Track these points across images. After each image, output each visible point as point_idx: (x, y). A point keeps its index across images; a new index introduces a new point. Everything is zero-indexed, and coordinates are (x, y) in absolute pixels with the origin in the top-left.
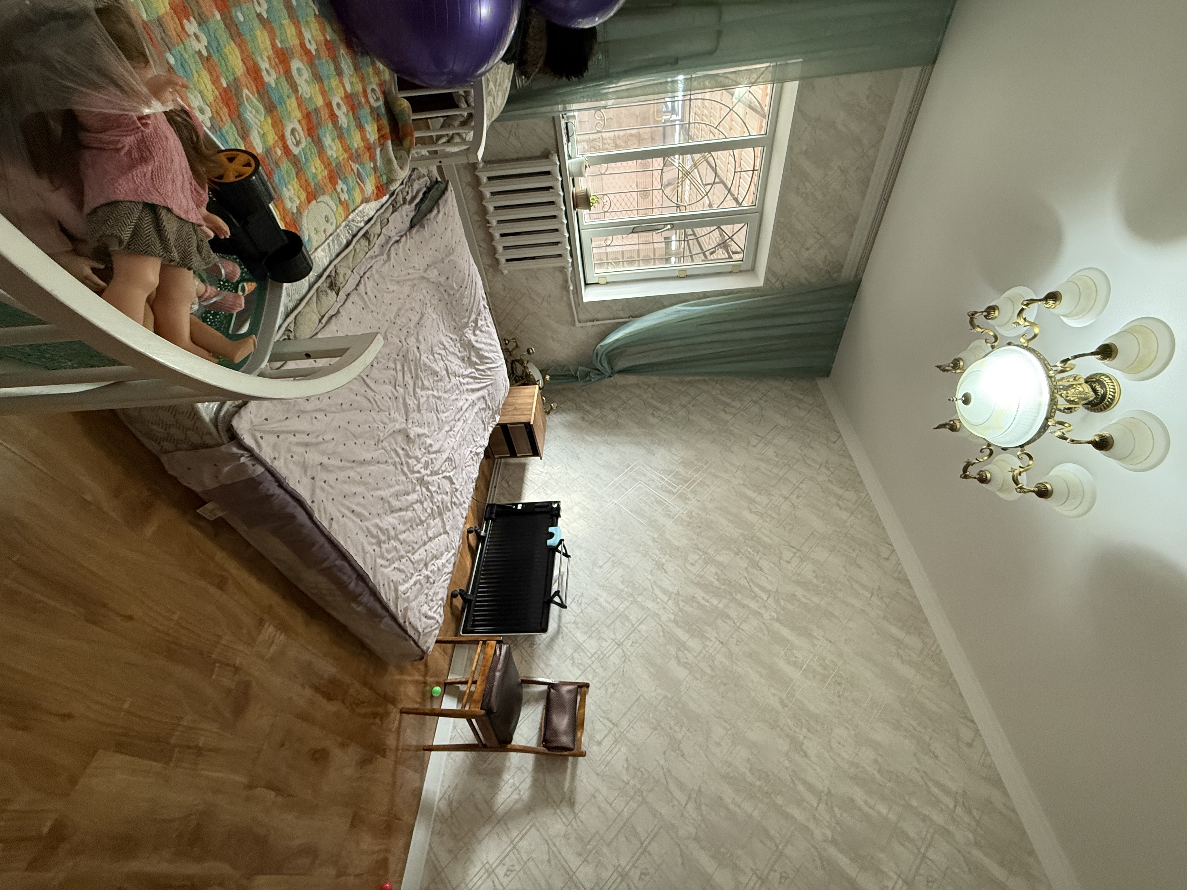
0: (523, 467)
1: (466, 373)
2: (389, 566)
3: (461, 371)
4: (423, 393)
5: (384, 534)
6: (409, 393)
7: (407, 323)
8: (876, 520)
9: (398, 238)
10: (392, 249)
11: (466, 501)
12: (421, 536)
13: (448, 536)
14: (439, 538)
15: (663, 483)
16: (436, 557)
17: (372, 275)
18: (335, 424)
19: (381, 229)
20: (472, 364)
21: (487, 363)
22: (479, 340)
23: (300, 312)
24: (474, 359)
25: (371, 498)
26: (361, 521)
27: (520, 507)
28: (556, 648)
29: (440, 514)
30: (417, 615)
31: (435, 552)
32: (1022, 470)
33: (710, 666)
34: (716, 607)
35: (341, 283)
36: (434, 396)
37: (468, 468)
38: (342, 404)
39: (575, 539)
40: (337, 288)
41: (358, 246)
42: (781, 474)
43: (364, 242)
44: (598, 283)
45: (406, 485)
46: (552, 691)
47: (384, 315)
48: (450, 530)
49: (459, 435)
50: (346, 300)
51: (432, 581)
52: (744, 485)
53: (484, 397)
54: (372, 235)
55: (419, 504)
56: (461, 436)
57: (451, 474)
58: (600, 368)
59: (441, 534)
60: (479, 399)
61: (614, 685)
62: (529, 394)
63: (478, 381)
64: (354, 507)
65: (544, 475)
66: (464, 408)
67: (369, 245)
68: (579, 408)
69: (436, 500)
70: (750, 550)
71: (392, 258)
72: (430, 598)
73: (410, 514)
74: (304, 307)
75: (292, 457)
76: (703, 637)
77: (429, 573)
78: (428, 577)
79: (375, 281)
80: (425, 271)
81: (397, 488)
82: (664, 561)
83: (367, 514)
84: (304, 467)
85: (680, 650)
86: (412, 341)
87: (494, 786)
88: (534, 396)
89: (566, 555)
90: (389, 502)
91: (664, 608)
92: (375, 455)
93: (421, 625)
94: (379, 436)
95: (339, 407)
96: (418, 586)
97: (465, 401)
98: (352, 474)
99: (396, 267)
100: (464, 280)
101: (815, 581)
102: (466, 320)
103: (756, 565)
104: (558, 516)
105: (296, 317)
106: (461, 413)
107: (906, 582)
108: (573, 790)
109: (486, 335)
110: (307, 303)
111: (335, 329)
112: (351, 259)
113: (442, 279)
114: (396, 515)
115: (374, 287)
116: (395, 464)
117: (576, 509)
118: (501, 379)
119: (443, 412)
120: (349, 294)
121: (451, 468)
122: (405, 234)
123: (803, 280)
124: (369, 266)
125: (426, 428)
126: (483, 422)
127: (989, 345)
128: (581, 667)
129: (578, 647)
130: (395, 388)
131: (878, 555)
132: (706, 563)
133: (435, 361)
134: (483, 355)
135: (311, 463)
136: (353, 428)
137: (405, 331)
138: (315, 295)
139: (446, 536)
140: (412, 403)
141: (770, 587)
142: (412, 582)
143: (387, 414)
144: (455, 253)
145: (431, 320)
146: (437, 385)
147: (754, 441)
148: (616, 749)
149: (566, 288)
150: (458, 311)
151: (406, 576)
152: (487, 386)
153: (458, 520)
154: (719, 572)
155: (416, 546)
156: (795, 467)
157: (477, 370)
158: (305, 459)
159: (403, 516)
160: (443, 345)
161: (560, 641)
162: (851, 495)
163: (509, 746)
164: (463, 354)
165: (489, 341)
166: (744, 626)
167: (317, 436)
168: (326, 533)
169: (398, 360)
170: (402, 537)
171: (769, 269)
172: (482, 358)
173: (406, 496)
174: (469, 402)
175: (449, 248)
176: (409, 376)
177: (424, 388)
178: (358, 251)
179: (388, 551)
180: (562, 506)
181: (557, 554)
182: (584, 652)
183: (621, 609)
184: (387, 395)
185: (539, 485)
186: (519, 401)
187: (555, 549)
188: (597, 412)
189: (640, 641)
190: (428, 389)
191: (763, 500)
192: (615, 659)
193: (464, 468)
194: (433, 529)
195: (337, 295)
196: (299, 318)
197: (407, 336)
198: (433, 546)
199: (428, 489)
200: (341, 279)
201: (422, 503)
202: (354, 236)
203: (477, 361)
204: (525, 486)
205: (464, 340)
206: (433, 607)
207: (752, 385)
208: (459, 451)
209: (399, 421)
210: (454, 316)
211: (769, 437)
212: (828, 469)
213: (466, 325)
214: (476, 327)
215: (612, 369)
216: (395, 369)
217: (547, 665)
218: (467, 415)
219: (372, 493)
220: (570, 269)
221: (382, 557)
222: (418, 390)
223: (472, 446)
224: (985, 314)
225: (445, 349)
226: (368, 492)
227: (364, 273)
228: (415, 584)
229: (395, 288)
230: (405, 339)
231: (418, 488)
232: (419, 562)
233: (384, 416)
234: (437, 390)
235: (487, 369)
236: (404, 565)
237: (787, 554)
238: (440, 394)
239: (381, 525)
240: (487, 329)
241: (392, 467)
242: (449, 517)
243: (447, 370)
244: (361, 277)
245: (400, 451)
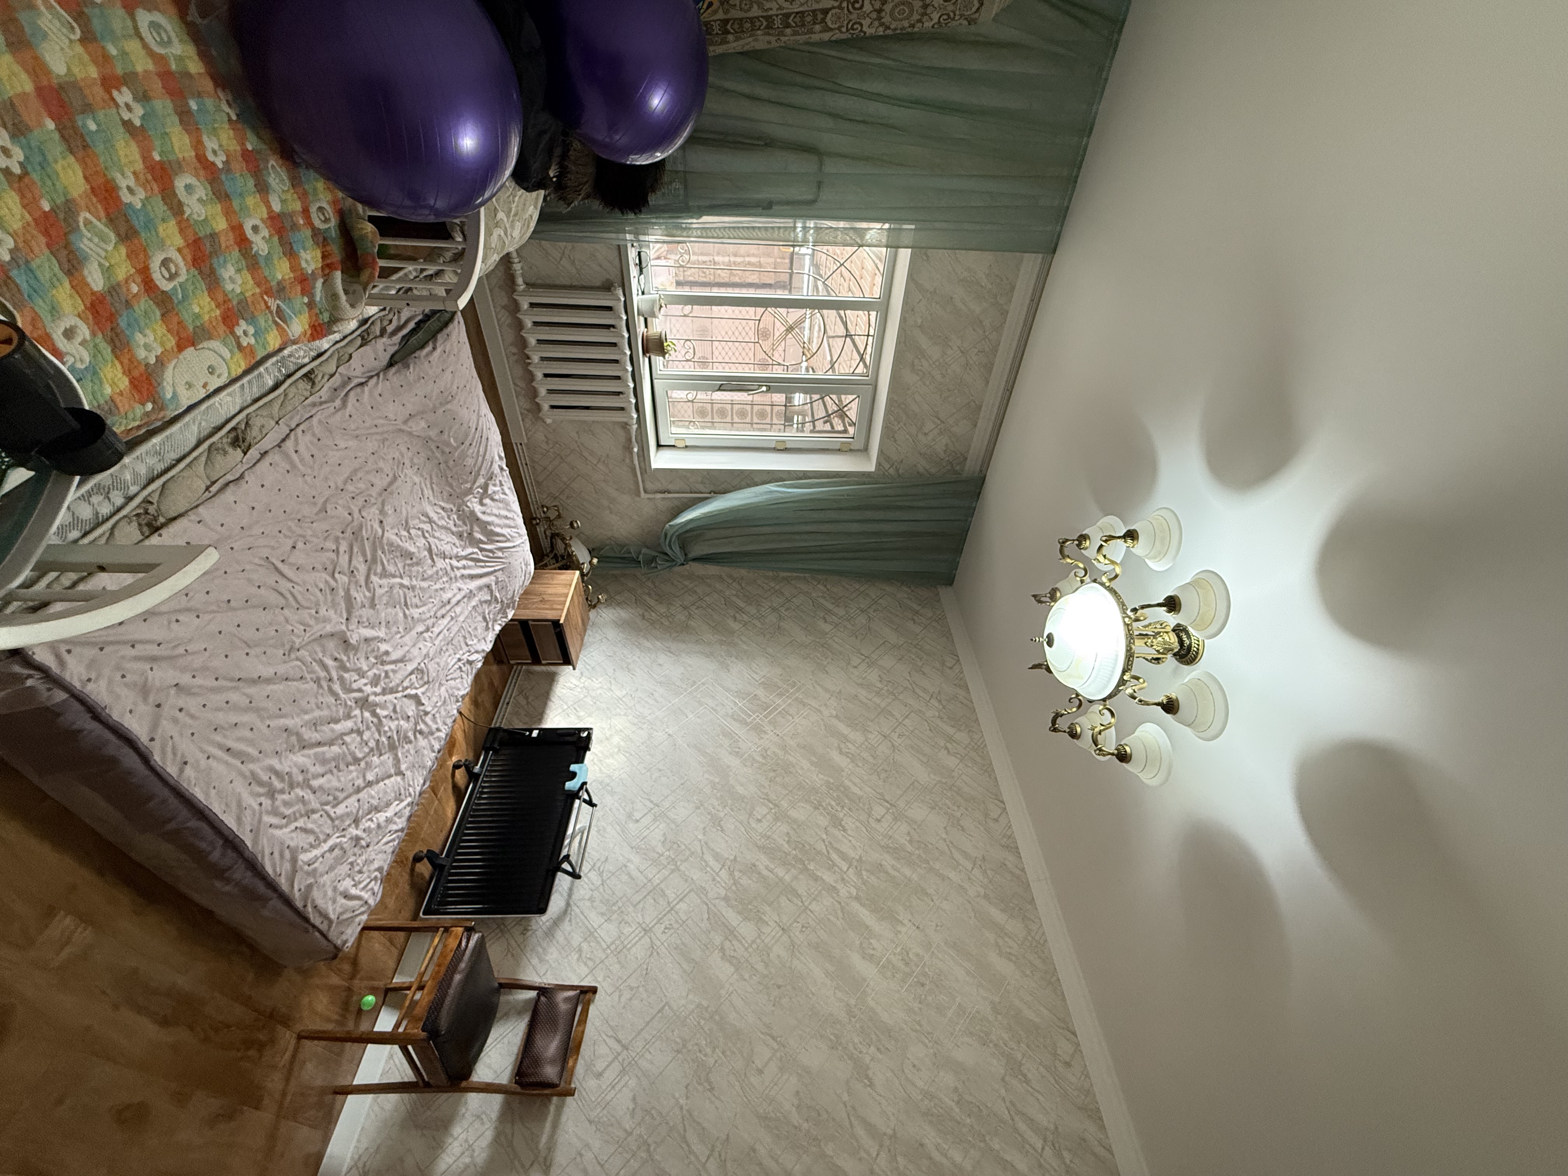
0: (551, 678)
1: (464, 553)
2: (286, 826)
3: (455, 550)
4: (384, 582)
5: (282, 780)
6: (356, 582)
7: (368, 489)
8: (988, 770)
9: (364, 380)
10: (352, 394)
11: (442, 728)
12: (353, 779)
13: (403, 779)
14: (387, 781)
15: (735, 709)
16: (377, 809)
17: (311, 427)
18: (213, 628)
19: (337, 368)
20: (475, 543)
21: (498, 541)
22: (488, 511)
23: (173, 477)
24: (478, 536)
25: (266, 731)
26: (242, 763)
27: (535, 734)
28: (559, 936)
29: (393, 748)
30: (330, 893)
31: (375, 802)
32: (1102, 728)
33: (762, 961)
34: (781, 879)
35: (255, 438)
36: (402, 586)
37: (452, 682)
38: (229, 601)
39: (607, 780)
40: (246, 444)
41: (293, 390)
42: (883, 705)
43: (304, 386)
44: (674, 446)
45: (334, 709)
46: (542, 998)
47: (326, 479)
48: (407, 770)
49: (440, 637)
50: (258, 461)
51: (363, 843)
52: (837, 717)
53: (488, 587)
54: (320, 377)
55: (354, 735)
56: (444, 639)
57: (419, 692)
58: (669, 552)
59: (390, 776)
60: (480, 588)
61: (632, 989)
62: (565, 582)
63: (483, 564)
64: (230, 744)
65: (579, 690)
66: (454, 601)
67: (312, 387)
68: (638, 602)
69: (386, 728)
70: (833, 803)
71: (350, 405)
72: (357, 868)
73: (335, 749)
74: (182, 471)
75: (123, 676)
76: (760, 921)
77: (359, 833)
78: (358, 839)
79: (314, 435)
80: (405, 422)
81: (317, 713)
82: (722, 814)
83: (255, 753)
84: (144, 690)
85: (727, 938)
86: (372, 513)
87: (437, 1146)
88: (570, 585)
89: (590, 803)
90: (298, 734)
91: (714, 880)
92: (282, 669)
93: (334, 909)
94: (293, 642)
95: (225, 605)
96: (337, 852)
97: (456, 591)
98: (234, 697)
99: (354, 417)
100: (467, 435)
101: (909, 848)
102: (468, 485)
103: (837, 823)
104: (587, 748)
105: (163, 485)
106: (448, 607)
107: (1015, 850)
108: (551, 1147)
109: (501, 505)
110: (189, 465)
111: (232, 499)
112: (276, 406)
113: (433, 433)
114: (312, 752)
115: (312, 443)
116: (317, 681)
117: (616, 740)
118: (519, 562)
119: (417, 607)
120: (266, 452)
121: (421, 682)
122: (378, 375)
123: (921, 469)
124: (307, 416)
125: (383, 629)
126: (485, 618)
127: (1078, 579)
128: (590, 963)
129: (590, 934)
130: (333, 576)
131: (986, 815)
132: (776, 819)
133: (411, 538)
134: (492, 531)
135: (158, 684)
136: (248, 633)
137: (360, 501)
138: (206, 454)
139: (399, 778)
140: (359, 596)
141: (852, 854)
142: (326, 847)
143: (313, 612)
144: (455, 402)
145: (409, 484)
146: (410, 571)
147: (855, 661)
148: (623, 1082)
149: (628, 448)
150: (456, 473)
151: (317, 838)
152: (495, 571)
153: (423, 755)
154: (792, 833)
155: (341, 796)
156: (901, 697)
157: (482, 550)
158: (147, 679)
159: (324, 753)
160: (428, 516)
161: (566, 926)
162: (962, 736)
163: (464, 1084)
164: (460, 529)
165: (504, 513)
166: (814, 906)
167: (175, 647)
168: (172, 782)
169: (344, 538)
170: (315, 783)
171: (881, 452)
172: (491, 536)
173: (332, 725)
174: (463, 593)
175: (446, 394)
176: (361, 559)
177: (384, 574)
178: (291, 396)
179: (286, 804)
180: (594, 737)
181: (577, 802)
182: (598, 943)
183: (656, 881)
184: (317, 586)
185: (570, 703)
186: (550, 591)
187: (574, 795)
188: (662, 609)
189: (676, 926)
190: (394, 576)
191: (856, 736)
192: (639, 951)
193: (444, 682)
194: (377, 770)
195: (245, 453)
196: (169, 484)
197: (364, 507)
198: (373, 793)
199: (374, 714)
200: (254, 432)
201: (360, 733)
202: (289, 376)
203: (482, 538)
204: (550, 704)
205: (463, 510)
206: (360, 882)
207: (862, 589)
208: (437, 660)
209: (334, 622)
210: (449, 479)
211: (874, 656)
212: (940, 701)
213: (470, 491)
214: (485, 494)
215: (686, 555)
216: (337, 551)
217: (541, 960)
218: (458, 609)
219: (268, 722)
220: (635, 427)
221: (275, 812)
222: (374, 579)
223: (461, 652)
224: (1077, 542)
225: (430, 521)
226: (262, 719)
227: (298, 425)
228: (331, 849)
229: (352, 443)
230: (360, 511)
231: (357, 712)
232: (341, 818)
233: (305, 614)
234: (410, 577)
235: (496, 549)
236: (315, 822)
237: (879, 811)
238: (414, 582)
239: (278, 767)
240: (503, 496)
241: (312, 686)
242: (408, 751)
243: (430, 550)
244: (291, 430)
245: (330, 663)
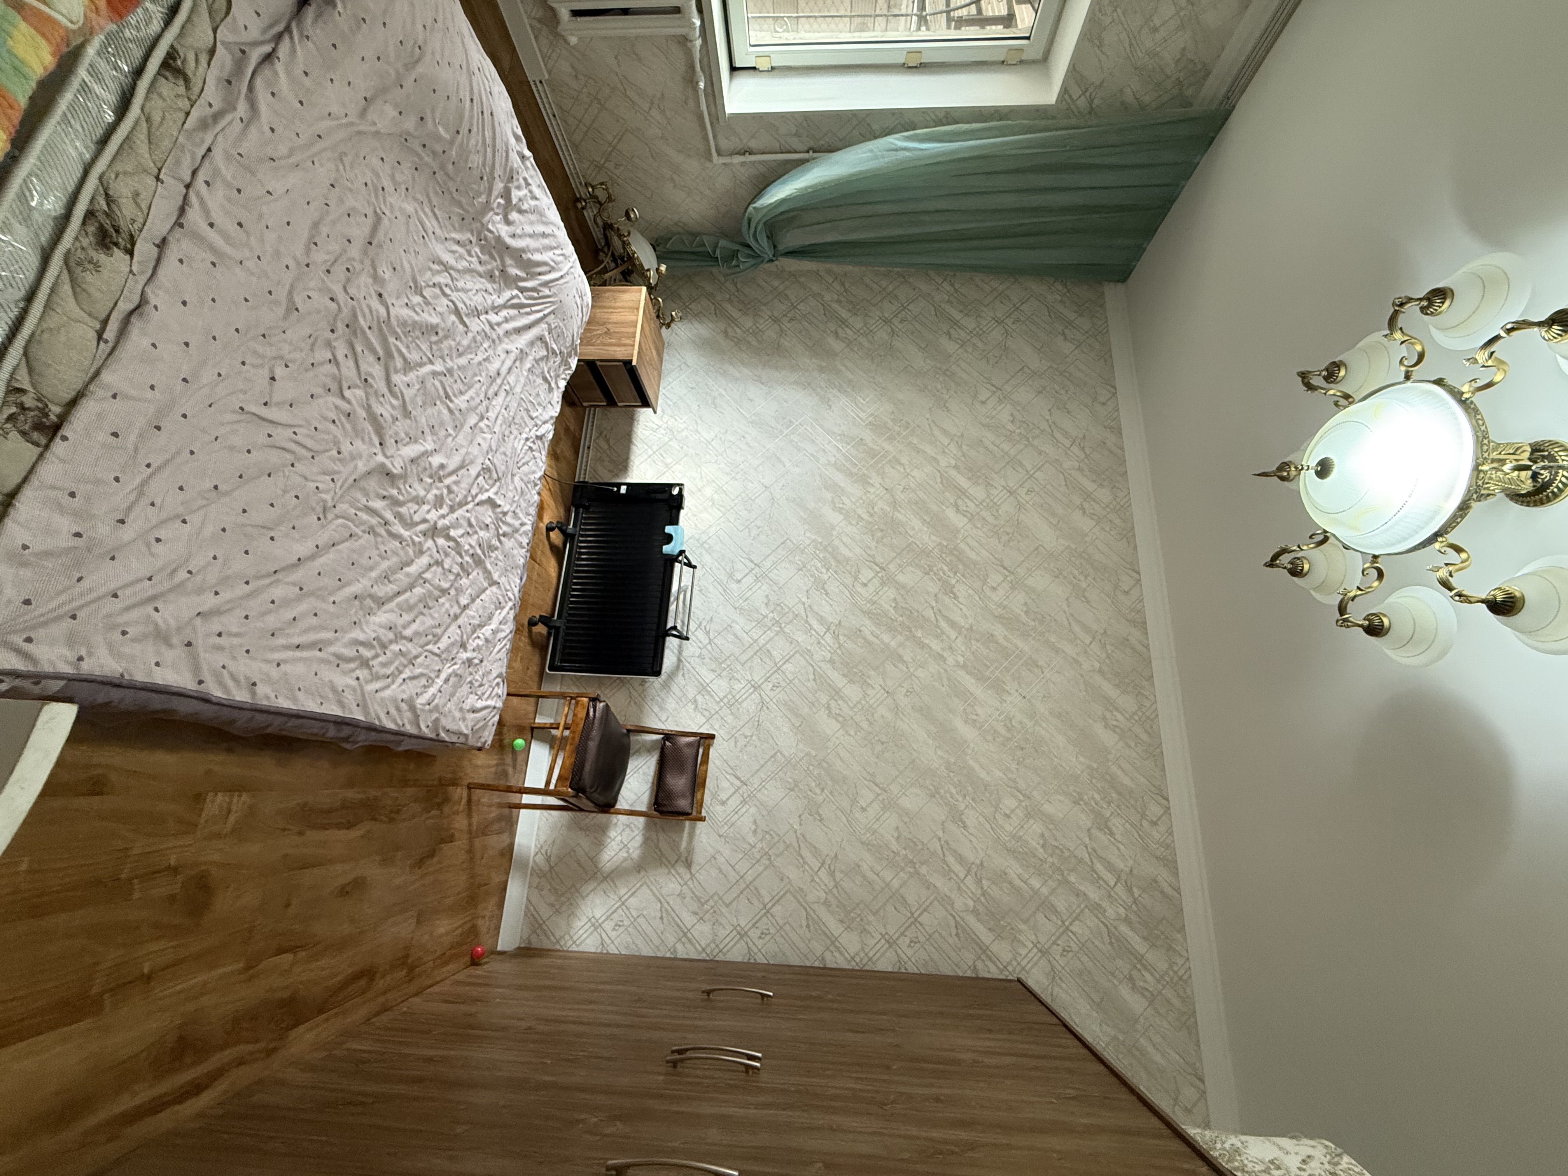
0: (631, 420)
1: (500, 301)
2: (393, 682)
3: (489, 299)
4: (412, 376)
5: (372, 647)
6: (376, 393)
7: (344, 251)
8: (1128, 535)
9: (267, 48)
10: (259, 82)
11: (526, 521)
12: (447, 610)
13: (499, 587)
14: (483, 597)
15: (838, 456)
16: (481, 626)
17: (216, 172)
18: (210, 529)
19: (215, 31)
20: (510, 281)
21: (540, 274)
22: (519, 232)
23: (32, 335)
24: (514, 271)
25: (332, 608)
26: (320, 650)
27: (623, 490)
28: (675, 688)
29: (479, 562)
30: (458, 715)
31: (476, 622)
32: (1360, 592)
33: (867, 720)
34: (887, 646)
35: (133, 221)
36: (435, 374)
37: (525, 468)
38: (216, 487)
39: (704, 538)
40: (125, 236)
41: (156, 107)
42: (1013, 452)
43: (169, 88)
44: (754, 68)
45: (402, 553)
46: (667, 743)
47: (277, 254)
48: (500, 577)
49: (499, 422)
50: (158, 260)
51: (476, 661)
52: (956, 467)
53: (541, 339)
54: (191, 57)
55: (434, 568)
56: (504, 422)
57: (491, 494)
58: (754, 245)
59: (484, 590)
60: (532, 344)
61: (746, 737)
62: (630, 304)
63: (528, 310)
64: (296, 641)
65: (662, 431)
66: (504, 371)
67: (188, 88)
68: (719, 313)
69: (467, 547)
70: (946, 568)
71: (263, 107)
72: (477, 684)
73: (418, 591)
74: (41, 318)
75: (124, 633)
76: (865, 683)
77: (469, 655)
78: (469, 661)
79: (228, 185)
80: (363, 113)
81: (385, 565)
82: (826, 577)
83: (329, 635)
84: (162, 637)
85: (833, 698)
86: (363, 285)
88: (638, 309)
89: (689, 565)
90: (371, 596)
91: (819, 643)
92: (323, 538)
93: (466, 726)
94: (325, 501)
95: (214, 494)
96: (452, 679)
97: (503, 356)
98: (277, 592)
99: (279, 130)
100: (461, 117)
101: (1024, 618)
102: (483, 199)
103: (949, 590)
104: (680, 507)
105: (26, 354)
106: (499, 381)
107: (1143, 626)
108: (690, 851)
109: (533, 217)
110: (47, 306)
111: (146, 342)
112: (142, 146)
113: (410, 124)
114: (392, 605)
115: (229, 200)
116: (371, 531)
117: (708, 491)
118: (571, 296)
119: (461, 393)
120: (164, 240)
121: (490, 482)
122: (288, 29)
124: (203, 151)
125: (429, 438)
126: (545, 379)
127: (1403, 369)
128: (706, 713)
129: (703, 689)
130: (343, 397)
131: (1116, 587)
132: (883, 584)
133: (427, 303)
134: (529, 260)
135: (172, 622)
136: (261, 515)
137: (339, 271)
138: (65, 276)
139: (494, 589)
140: (385, 409)
141: (962, 622)
142: (439, 682)
143: (335, 453)
144: (427, 58)
145: (402, 219)
146: (440, 349)
147: (984, 394)
148: (744, 810)
149: (691, 82)
150: (462, 182)
151: (429, 678)
152: (545, 316)
153: (513, 556)
154: (899, 599)
155: (439, 631)
156: (1035, 442)
157: (522, 290)
158: (156, 625)
159: (407, 600)
160: (441, 263)
161: (679, 679)
162: (1104, 495)
163: (612, 810)
164: (489, 267)
165: (540, 229)
166: (920, 673)
167: (174, 571)
168: (248, 706)
169: (336, 339)
170: (408, 632)
171: (1073, 70)
172: (530, 267)
173: (406, 569)
174: (512, 356)
175: (409, 45)
176: (371, 359)
177: (408, 366)
178: (157, 118)
179: (384, 665)
180: (685, 493)
181: (677, 566)
182: (712, 696)
183: (762, 642)
184: (326, 419)
185: (655, 448)
186: (615, 318)
187: (672, 560)
188: (748, 322)
189: (783, 684)
190: (421, 365)
191: (979, 492)
192: (750, 705)
193: (516, 470)
194: (469, 591)
195: (131, 253)
196: (33, 350)
197: (348, 280)
198: (472, 613)
199: (449, 538)
200: (127, 211)
201: (438, 563)
202: (138, 72)
203: (519, 273)
204: (634, 448)
205: (486, 239)
206: (483, 694)
207: (1000, 288)
208: (502, 449)
209: (365, 455)
210: (455, 194)
211: (1007, 388)
212: (1083, 449)
213: (487, 207)
214: (509, 205)
215: (775, 247)
216: (334, 361)
217: (662, 708)
218: (511, 379)
219: (332, 599)
220: (698, 42)
221: (377, 677)
222: (397, 378)
223: (527, 430)
224: (1425, 303)
225: (447, 268)
226: (324, 600)
227: (194, 173)
228: (447, 680)
229: (293, 179)
230: (345, 288)
231: (430, 543)
232: (447, 650)
233: (325, 460)
234: (442, 358)
235: (542, 285)
236: (421, 665)
237: (995, 578)
238: (450, 364)
239: (361, 637)
240: (533, 203)
241: (367, 539)
242: (497, 558)
243: (457, 312)
244: (188, 186)
245: (378, 504)
